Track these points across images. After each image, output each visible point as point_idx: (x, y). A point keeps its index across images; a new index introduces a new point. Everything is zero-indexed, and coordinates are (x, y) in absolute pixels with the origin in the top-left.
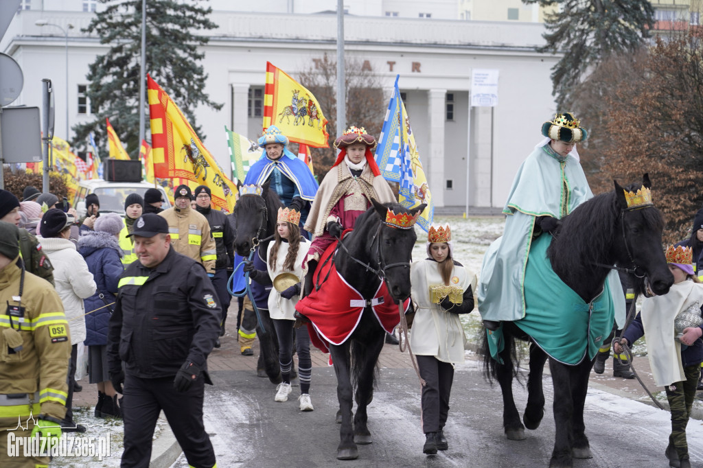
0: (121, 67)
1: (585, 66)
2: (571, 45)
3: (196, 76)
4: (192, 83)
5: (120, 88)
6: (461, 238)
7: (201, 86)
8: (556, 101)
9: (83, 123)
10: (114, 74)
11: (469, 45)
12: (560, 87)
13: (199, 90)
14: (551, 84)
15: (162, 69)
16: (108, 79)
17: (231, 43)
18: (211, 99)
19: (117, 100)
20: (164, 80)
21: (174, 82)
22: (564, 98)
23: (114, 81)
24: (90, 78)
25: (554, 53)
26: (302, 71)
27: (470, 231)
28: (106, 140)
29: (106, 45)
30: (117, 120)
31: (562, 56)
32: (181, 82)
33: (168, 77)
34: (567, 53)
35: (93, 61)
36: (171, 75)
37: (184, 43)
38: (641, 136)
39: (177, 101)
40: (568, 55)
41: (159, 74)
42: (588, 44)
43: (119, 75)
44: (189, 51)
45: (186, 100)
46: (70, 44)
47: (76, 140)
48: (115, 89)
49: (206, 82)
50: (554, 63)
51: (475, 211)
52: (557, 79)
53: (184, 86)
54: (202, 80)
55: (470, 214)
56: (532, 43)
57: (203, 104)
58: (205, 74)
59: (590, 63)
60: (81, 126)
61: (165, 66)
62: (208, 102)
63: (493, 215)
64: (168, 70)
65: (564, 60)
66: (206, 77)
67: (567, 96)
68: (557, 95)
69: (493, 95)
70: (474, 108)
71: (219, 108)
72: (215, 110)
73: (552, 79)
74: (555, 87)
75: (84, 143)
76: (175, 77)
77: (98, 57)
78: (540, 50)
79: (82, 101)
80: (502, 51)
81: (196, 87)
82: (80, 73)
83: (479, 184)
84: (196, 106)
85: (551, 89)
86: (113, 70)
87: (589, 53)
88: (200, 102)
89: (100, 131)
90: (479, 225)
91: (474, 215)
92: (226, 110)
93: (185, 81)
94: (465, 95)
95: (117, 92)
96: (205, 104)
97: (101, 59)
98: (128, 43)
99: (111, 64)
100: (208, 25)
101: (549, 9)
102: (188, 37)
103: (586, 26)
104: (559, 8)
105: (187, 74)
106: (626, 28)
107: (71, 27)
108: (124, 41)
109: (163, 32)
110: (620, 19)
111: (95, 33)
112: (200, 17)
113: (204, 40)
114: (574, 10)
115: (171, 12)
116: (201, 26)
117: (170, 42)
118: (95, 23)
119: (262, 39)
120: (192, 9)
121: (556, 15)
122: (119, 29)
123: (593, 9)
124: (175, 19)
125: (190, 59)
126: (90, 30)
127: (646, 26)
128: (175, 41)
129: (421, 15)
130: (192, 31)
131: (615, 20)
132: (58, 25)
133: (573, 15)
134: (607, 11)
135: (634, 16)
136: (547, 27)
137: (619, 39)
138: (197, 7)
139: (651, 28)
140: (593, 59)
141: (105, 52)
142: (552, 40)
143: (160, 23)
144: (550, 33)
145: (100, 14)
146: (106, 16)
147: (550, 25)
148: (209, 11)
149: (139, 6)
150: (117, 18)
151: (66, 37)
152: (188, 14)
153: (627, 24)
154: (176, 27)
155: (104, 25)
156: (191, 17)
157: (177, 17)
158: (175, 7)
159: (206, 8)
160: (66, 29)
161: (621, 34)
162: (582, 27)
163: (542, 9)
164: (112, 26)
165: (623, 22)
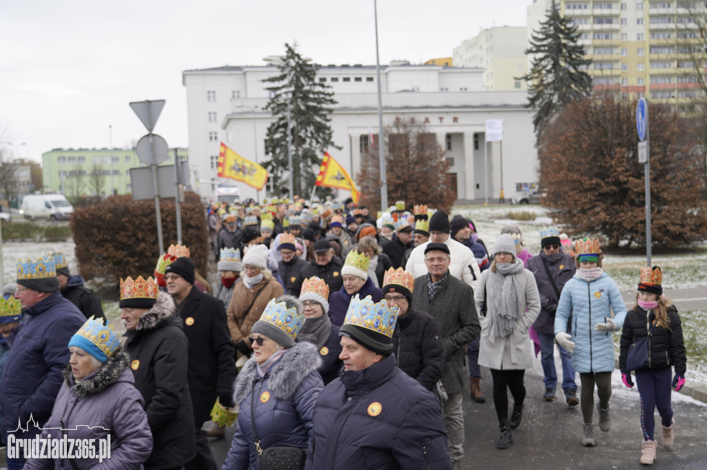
0: (285, 128)
1: (552, 116)
2: (544, 103)
3: (327, 132)
4: (325, 136)
5: (285, 140)
6: (480, 219)
7: (330, 137)
9: (265, 161)
10: (282, 132)
11: (486, 105)
12: (538, 127)
13: (329, 139)
14: (532, 126)
15: (308, 129)
16: (277, 136)
17: (347, 111)
18: (337, 144)
19: (283, 147)
20: (309, 135)
21: (315, 135)
22: (541, 134)
23: (281, 137)
24: (268, 135)
25: (534, 106)
27: (486, 214)
28: (277, 170)
29: (275, 116)
30: (283, 159)
31: (538, 109)
32: (319, 135)
33: (312, 133)
34: (541, 108)
35: (269, 125)
36: (314, 131)
37: (320, 113)
38: (563, 159)
39: (317, 146)
41: (306, 131)
42: (554, 101)
43: (284, 133)
44: (322, 117)
45: (322, 145)
46: (257, 116)
48: (282, 140)
49: (333, 135)
50: (534, 114)
51: (491, 201)
52: (536, 123)
53: (321, 137)
54: (330, 134)
55: (488, 203)
56: (522, 103)
57: (332, 147)
58: (332, 129)
59: (555, 113)
61: (310, 126)
62: (334, 146)
64: (311, 129)
65: (540, 112)
66: (333, 132)
67: (543, 133)
68: (537, 132)
69: (499, 134)
70: (489, 143)
71: (340, 149)
72: (338, 150)
73: (534, 123)
74: (536, 128)
77: (271, 123)
78: (527, 106)
79: (267, 148)
80: (505, 108)
81: (327, 138)
82: (262, 134)
83: (495, 186)
84: (327, 148)
85: (533, 129)
86: (280, 130)
87: (554, 107)
88: (330, 147)
89: (274, 164)
90: (492, 210)
91: (490, 203)
92: (346, 150)
93: (321, 135)
94: (483, 134)
95: (283, 143)
97: (273, 124)
98: (288, 115)
99: (279, 127)
100: (332, 102)
101: (530, 83)
102: (322, 109)
103: (552, 91)
104: (536, 82)
105: (322, 130)
106: (576, 92)
107: (256, 107)
108: (286, 114)
109: (308, 107)
110: (573, 86)
111: (270, 109)
112: (328, 98)
113: (331, 111)
114: (545, 82)
115: (311, 96)
116: (329, 103)
117: (311, 113)
118: (269, 104)
119: (366, 108)
120: (323, 93)
121: (534, 85)
122: (283, 107)
123: (556, 81)
124: (314, 100)
125: (323, 122)
126: (267, 108)
127: (588, 89)
128: (314, 112)
129: (461, 89)
130: (324, 106)
131: (569, 87)
132: (250, 106)
133: (544, 85)
134: (564, 82)
135: (581, 85)
136: (530, 93)
137: (572, 98)
138: (326, 92)
139: (591, 90)
140: (557, 110)
141: (275, 120)
142: (533, 100)
143: (306, 102)
144: (531, 96)
145: (272, 99)
146: (275, 100)
147: (531, 92)
148: (333, 94)
149: (294, 93)
150: (281, 101)
151: (254, 113)
152: (321, 96)
153: (576, 89)
154: (315, 104)
155: (275, 105)
156: (323, 98)
157: (315, 98)
158: (314, 93)
159: (331, 92)
160: (254, 108)
161: (573, 95)
162: (550, 92)
163: (526, 83)
164: (279, 105)
165: (574, 88)
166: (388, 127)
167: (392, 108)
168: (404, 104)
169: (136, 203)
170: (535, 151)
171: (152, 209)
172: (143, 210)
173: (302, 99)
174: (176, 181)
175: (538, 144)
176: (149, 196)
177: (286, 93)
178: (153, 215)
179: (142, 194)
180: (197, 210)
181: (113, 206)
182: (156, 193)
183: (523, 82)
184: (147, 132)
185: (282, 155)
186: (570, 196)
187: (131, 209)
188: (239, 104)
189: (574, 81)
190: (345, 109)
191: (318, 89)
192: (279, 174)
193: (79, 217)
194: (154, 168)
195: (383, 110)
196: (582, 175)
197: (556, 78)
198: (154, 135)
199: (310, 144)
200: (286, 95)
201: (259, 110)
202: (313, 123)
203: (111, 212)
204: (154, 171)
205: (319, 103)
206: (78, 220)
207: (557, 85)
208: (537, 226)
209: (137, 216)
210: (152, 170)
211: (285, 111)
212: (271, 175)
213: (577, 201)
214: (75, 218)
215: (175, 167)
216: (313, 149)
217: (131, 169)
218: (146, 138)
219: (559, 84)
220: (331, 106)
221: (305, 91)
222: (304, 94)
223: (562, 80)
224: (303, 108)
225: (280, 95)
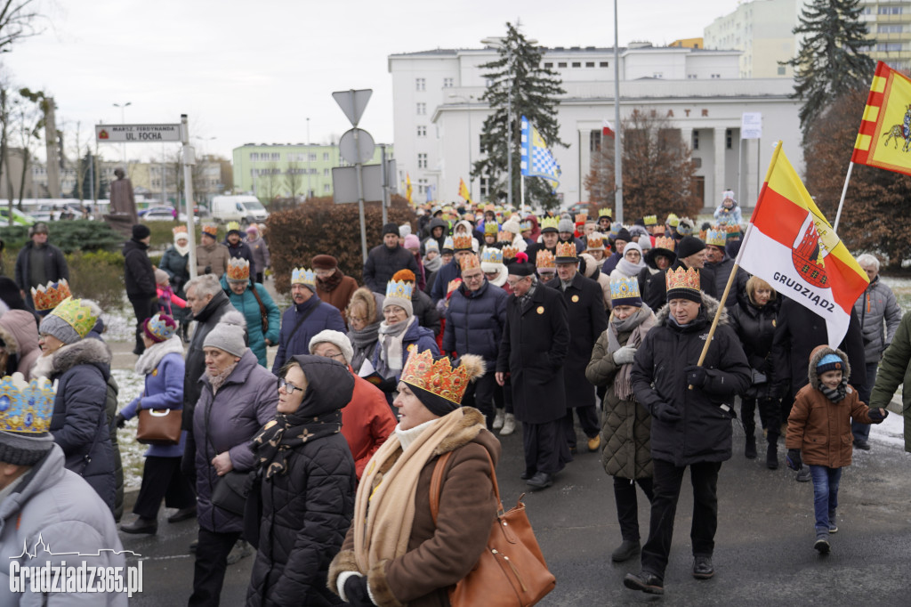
0: (504, 122)
1: (823, 109)
2: (814, 92)
3: (553, 126)
4: (550, 131)
5: (504, 136)
7: (556, 133)
9: (480, 161)
10: (500, 127)
11: (742, 96)
12: (806, 122)
13: (555, 135)
14: (799, 120)
16: (495, 131)
17: (576, 102)
18: (563, 141)
19: (502, 144)
22: (808, 130)
23: (499, 132)
25: (802, 97)
28: (494, 171)
29: (494, 108)
30: (501, 158)
31: (807, 100)
32: (543, 130)
34: (811, 98)
35: (486, 119)
37: (545, 104)
38: (837, 161)
40: (812, 100)
42: (826, 91)
43: (503, 127)
44: (547, 109)
46: (472, 108)
47: (475, 171)
48: (501, 136)
49: (559, 130)
50: (801, 106)
52: (803, 117)
54: (556, 129)
56: (786, 93)
57: (558, 144)
58: (558, 124)
59: (828, 105)
60: (478, 162)
61: (533, 119)
62: (560, 143)
65: (808, 103)
66: (559, 127)
67: (811, 128)
68: (803, 128)
69: (757, 130)
70: (745, 141)
71: (567, 146)
72: (565, 149)
73: (800, 117)
74: (802, 123)
75: (481, 173)
77: (488, 116)
78: (793, 97)
79: (482, 145)
80: (766, 99)
81: (553, 134)
82: (477, 128)
83: (750, 192)
85: (799, 124)
86: (498, 124)
87: (826, 98)
88: (555, 144)
89: (490, 164)
91: (746, 212)
92: (574, 147)
93: (545, 130)
94: (738, 130)
95: (502, 139)
97: (491, 118)
98: (508, 106)
99: (497, 120)
100: (559, 91)
101: (797, 68)
102: (547, 100)
103: (825, 79)
104: (805, 67)
105: (547, 125)
106: (855, 79)
107: (472, 97)
108: (505, 105)
109: (531, 97)
110: (850, 72)
111: (487, 100)
112: (554, 86)
113: (557, 102)
114: (816, 68)
115: (535, 84)
116: (556, 92)
117: (535, 104)
118: (487, 94)
119: (598, 99)
120: (549, 81)
121: (803, 72)
122: (502, 97)
123: (830, 66)
124: (539, 89)
125: (549, 115)
126: (483, 98)
127: (870, 76)
128: (539, 103)
129: (713, 76)
130: (550, 96)
131: (846, 73)
132: (464, 96)
133: (815, 71)
134: (840, 67)
135: (861, 70)
136: (796, 81)
137: (850, 87)
138: (553, 80)
140: (830, 102)
141: (493, 113)
142: (800, 90)
143: (529, 91)
144: (798, 85)
145: (490, 88)
146: (494, 89)
147: (798, 79)
148: (561, 82)
149: (515, 81)
150: (500, 90)
151: (468, 104)
152: (547, 84)
153: (855, 76)
154: (539, 94)
155: (493, 95)
156: (549, 87)
157: (540, 87)
158: (539, 81)
159: (558, 80)
160: (469, 98)
161: (850, 83)
162: (822, 80)
163: (792, 68)
164: (497, 95)
165: (852, 74)
166: (625, 121)
167: (630, 99)
168: (644, 95)
169: (338, 207)
170: (801, 151)
171: (355, 214)
172: (345, 215)
173: (525, 87)
174: (383, 183)
175: (805, 142)
176: (352, 200)
177: (506, 80)
178: (356, 221)
179: (344, 198)
180: (405, 216)
181: (312, 210)
182: (361, 197)
183: (789, 67)
184: (351, 127)
185: (500, 152)
187: (332, 214)
188: (452, 94)
189: (853, 66)
190: (574, 99)
191: (543, 76)
192: (496, 176)
193: (275, 223)
194: (358, 167)
195: (622, 100)
196: (859, 180)
197: (830, 63)
198: (359, 129)
200: (506, 84)
201: (475, 100)
202: (536, 116)
203: (310, 217)
204: (359, 171)
205: (543, 93)
206: (275, 225)
207: (832, 71)
209: (338, 222)
210: (356, 169)
211: (504, 102)
212: (486, 177)
213: (852, 211)
214: (271, 223)
215: (382, 167)
217: (333, 169)
218: (351, 133)
219: (834, 70)
220: (558, 96)
221: (528, 78)
222: (527, 83)
223: (838, 65)
224: (525, 98)
225: (499, 83)
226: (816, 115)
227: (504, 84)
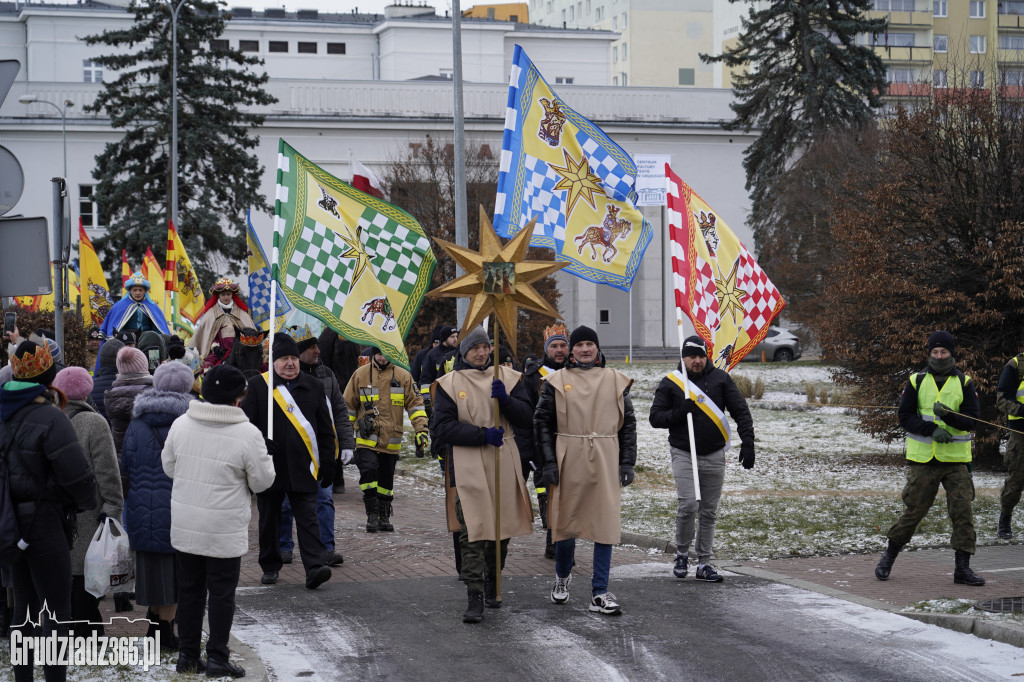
0: (141, 160)
1: (791, 149)
2: (771, 118)
3: (246, 170)
4: (241, 181)
5: (140, 189)
7: (256, 184)
8: (751, 197)
10: (132, 169)
11: (629, 120)
12: (756, 177)
13: (252, 190)
14: (743, 174)
15: (199, 162)
16: (124, 177)
19: (136, 205)
20: (202, 177)
21: (216, 180)
22: (762, 193)
23: (131, 179)
24: (97, 175)
25: (747, 130)
26: (397, 160)
28: (120, 264)
30: (137, 234)
31: (759, 134)
32: (225, 179)
33: (207, 172)
34: (765, 131)
35: (101, 151)
36: (212, 169)
37: (230, 124)
39: (221, 206)
40: (767, 133)
41: (195, 168)
42: (794, 117)
43: (139, 170)
44: (236, 135)
45: (234, 204)
46: (68, 128)
48: (134, 190)
50: (746, 144)
51: (641, 354)
52: (752, 166)
53: (230, 185)
54: (255, 176)
56: (716, 117)
57: (258, 209)
58: (259, 167)
59: (799, 144)
61: (203, 157)
62: (264, 207)
63: (667, 358)
64: (208, 162)
65: (762, 140)
66: (262, 172)
67: (768, 190)
68: (753, 188)
69: (663, 190)
73: (745, 166)
74: (749, 178)
76: (217, 172)
77: (108, 146)
78: (729, 126)
79: (85, 208)
80: (674, 129)
81: (247, 186)
82: (81, 169)
83: (647, 315)
84: (246, 212)
85: (745, 181)
86: (130, 163)
87: (796, 130)
88: (253, 207)
91: (640, 358)
93: (231, 177)
95: (136, 195)
96: (261, 209)
97: (112, 149)
98: (151, 126)
99: (127, 155)
100: (262, 98)
101: (739, 70)
102: (237, 116)
103: (791, 92)
104: (752, 68)
105: (234, 167)
106: (848, 94)
107: (70, 104)
108: (145, 123)
109: (198, 107)
110: (839, 82)
111: (103, 112)
112: (251, 87)
113: (258, 120)
114: (774, 70)
115: (210, 81)
116: (253, 100)
117: (209, 123)
118: (104, 98)
119: (337, 117)
120: (240, 76)
121: (750, 77)
122: (138, 106)
123: (800, 68)
124: (216, 92)
125: (239, 147)
126: (97, 108)
127: (875, 92)
128: (217, 121)
130: (241, 107)
131: (831, 83)
132: (52, 101)
133: (772, 77)
134: (820, 71)
135: (858, 78)
136: (737, 95)
137: (838, 110)
138: (247, 74)
139: (882, 93)
140: (803, 137)
141: (118, 138)
142: (744, 112)
143: (196, 96)
144: (740, 102)
145: (108, 86)
146: (119, 89)
147: (741, 92)
148: (265, 79)
149: (165, 73)
150: (134, 91)
151: (64, 120)
152: (234, 83)
153: (848, 88)
154: (219, 102)
155: (116, 100)
156: (238, 88)
157: (220, 88)
158: (218, 75)
159: (259, 75)
160: (63, 107)
161: (840, 103)
162: (785, 94)
163: (729, 69)
164: (127, 102)
165: (842, 86)
167: (402, 120)
168: (431, 111)
170: (750, 232)
173: (186, 87)
175: (755, 218)
177: (147, 71)
183: (720, 66)
186: (892, 331)
189: (846, 70)
190: (285, 116)
191: (226, 64)
195: (384, 123)
196: (920, 282)
197: (798, 62)
199: (204, 200)
200: (144, 82)
201: (77, 111)
205: (229, 100)
207: (806, 78)
208: (776, 409)
211: (146, 117)
216: (211, 211)
219: (811, 77)
220: (256, 109)
221: (194, 68)
222: (191, 76)
223: (815, 67)
224: (188, 110)
225: (133, 75)
226: (777, 164)
227: (141, 80)
